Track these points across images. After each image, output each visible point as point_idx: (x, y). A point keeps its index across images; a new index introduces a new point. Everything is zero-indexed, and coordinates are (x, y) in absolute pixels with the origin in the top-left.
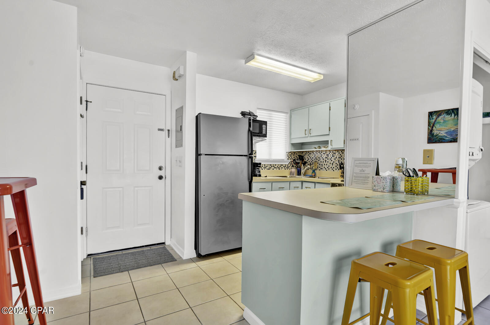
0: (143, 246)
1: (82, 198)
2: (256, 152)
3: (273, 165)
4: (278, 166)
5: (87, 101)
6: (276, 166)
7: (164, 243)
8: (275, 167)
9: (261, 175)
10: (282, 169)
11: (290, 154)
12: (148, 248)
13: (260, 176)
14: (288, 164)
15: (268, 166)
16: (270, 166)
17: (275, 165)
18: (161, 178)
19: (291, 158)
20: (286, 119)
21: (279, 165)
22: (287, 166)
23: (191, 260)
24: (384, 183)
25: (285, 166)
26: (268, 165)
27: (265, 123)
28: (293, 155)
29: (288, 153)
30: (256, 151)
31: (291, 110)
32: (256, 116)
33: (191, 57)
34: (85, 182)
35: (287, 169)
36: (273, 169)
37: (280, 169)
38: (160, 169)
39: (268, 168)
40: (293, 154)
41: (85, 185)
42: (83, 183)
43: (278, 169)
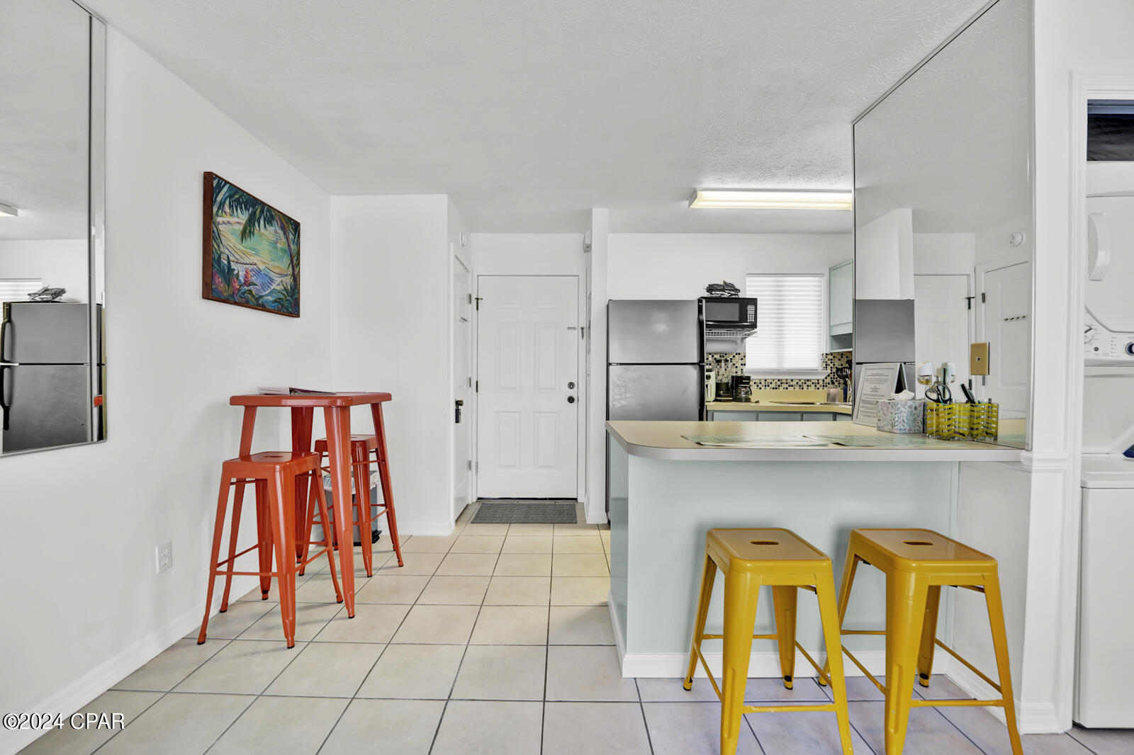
0: (545, 499)
1: (457, 421)
2: (745, 357)
3: (787, 380)
4: (797, 383)
5: (477, 299)
6: (794, 383)
7: (576, 499)
8: (792, 383)
9: (750, 399)
10: (808, 389)
11: (830, 357)
12: (553, 502)
13: (748, 400)
14: (823, 377)
15: (774, 383)
16: (779, 383)
17: (792, 380)
18: (571, 400)
19: (832, 365)
20: (820, 286)
21: (800, 380)
22: (821, 382)
23: (598, 527)
24: (893, 415)
25: (816, 381)
26: (773, 380)
27: (754, 301)
28: (836, 360)
29: (825, 355)
30: (745, 353)
31: (830, 269)
32: (737, 290)
33: (600, 216)
34: (461, 401)
35: (821, 388)
36: (787, 388)
37: (803, 389)
38: (571, 385)
39: (771, 386)
40: (840, 357)
41: (461, 405)
42: (458, 403)
43: (797, 388)
